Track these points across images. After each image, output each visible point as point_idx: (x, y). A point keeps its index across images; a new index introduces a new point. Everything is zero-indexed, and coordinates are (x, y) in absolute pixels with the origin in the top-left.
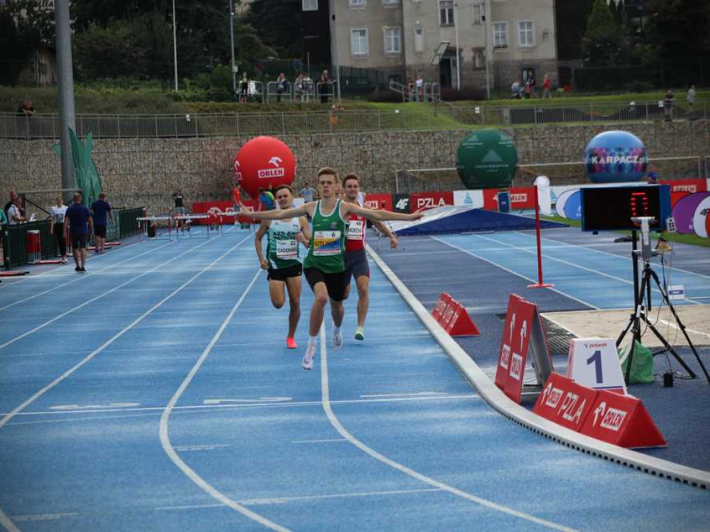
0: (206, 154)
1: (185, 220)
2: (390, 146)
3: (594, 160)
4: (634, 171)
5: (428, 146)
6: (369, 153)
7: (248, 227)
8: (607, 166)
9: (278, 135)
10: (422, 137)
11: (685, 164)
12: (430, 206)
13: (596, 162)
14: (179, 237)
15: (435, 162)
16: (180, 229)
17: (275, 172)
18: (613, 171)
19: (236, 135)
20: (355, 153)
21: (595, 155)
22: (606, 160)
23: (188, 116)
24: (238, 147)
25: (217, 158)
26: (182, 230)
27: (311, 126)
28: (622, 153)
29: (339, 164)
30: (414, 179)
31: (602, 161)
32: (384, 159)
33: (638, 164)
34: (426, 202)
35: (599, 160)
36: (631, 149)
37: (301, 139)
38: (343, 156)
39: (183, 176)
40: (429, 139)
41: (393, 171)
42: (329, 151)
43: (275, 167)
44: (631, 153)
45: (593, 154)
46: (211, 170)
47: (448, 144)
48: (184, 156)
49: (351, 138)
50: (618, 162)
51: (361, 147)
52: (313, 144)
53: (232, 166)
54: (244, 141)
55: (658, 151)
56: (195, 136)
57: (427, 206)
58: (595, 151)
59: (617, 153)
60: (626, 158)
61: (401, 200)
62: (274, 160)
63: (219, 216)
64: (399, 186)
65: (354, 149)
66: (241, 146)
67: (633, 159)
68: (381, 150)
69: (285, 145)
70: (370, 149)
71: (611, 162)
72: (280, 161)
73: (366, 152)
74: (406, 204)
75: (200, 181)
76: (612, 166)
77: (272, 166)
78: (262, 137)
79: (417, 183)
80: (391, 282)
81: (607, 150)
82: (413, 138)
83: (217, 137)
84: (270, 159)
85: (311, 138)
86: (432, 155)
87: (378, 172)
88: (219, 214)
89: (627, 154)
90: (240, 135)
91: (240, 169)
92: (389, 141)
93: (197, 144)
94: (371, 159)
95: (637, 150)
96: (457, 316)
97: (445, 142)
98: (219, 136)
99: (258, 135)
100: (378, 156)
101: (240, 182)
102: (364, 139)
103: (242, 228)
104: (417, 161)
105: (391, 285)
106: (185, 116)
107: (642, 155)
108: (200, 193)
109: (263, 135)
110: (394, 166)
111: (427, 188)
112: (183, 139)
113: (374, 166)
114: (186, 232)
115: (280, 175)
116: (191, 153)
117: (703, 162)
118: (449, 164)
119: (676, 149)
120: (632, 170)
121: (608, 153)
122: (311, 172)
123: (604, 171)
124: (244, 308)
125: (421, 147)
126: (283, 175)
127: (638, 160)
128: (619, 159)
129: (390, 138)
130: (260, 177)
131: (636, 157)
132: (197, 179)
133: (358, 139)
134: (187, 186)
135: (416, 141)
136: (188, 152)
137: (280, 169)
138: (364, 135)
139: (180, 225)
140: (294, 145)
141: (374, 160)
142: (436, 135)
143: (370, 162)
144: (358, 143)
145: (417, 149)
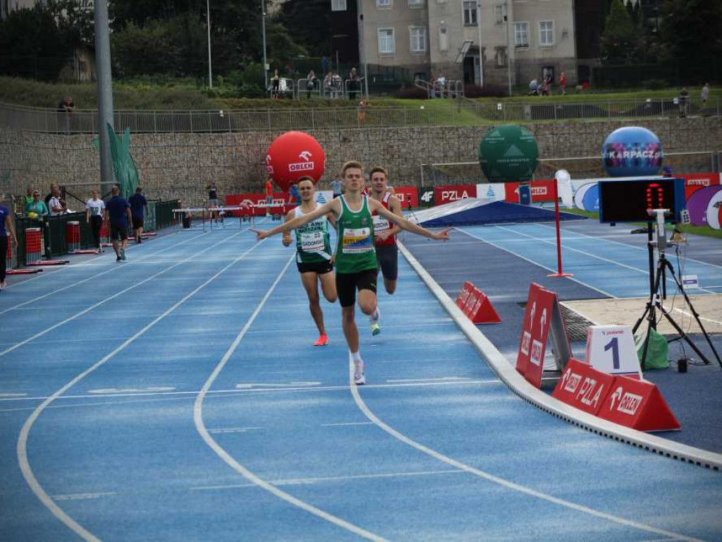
0: (239, 149)
1: (218, 212)
2: (416, 141)
3: (612, 154)
4: (650, 165)
5: (452, 141)
6: (395, 148)
7: (279, 219)
8: (624, 161)
9: (308, 131)
10: (446, 132)
11: (699, 158)
12: (454, 199)
13: (614, 157)
14: (213, 228)
15: (459, 157)
16: (213, 220)
17: (305, 165)
18: (630, 166)
19: (267, 131)
20: (382, 148)
21: (613, 150)
22: (623, 154)
23: (221, 112)
24: (269, 142)
25: (250, 152)
26: (216, 222)
27: (339, 122)
28: (639, 148)
29: (367, 158)
30: (438, 173)
31: (619, 156)
32: (410, 153)
33: (654, 158)
34: (450, 194)
35: (616, 154)
36: (647, 144)
37: (330, 134)
38: (370, 150)
39: (217, 169)
40: (454, 134)
41: (419, 165)
42: (357, 146)
43: (305, 161)
44: (647, 148)
45: (610, 148)
46: (244, 163)
47: (471, 139)
48: (218, 150)
49: (378, 133)
50: (635, 156)
51: (388, 142)
52: (341, 139)
53: (264, 160)
54: (275, 136)
55: (673, 146)
56: (228, 131)
57: (451, 199)
58: (613, 147)
59: (634, 148)
60: (642, 153)
61: (426, 193)
62: (304, 154)
63: (251, 208)
64: (425, 180)
65: (381, 144)
66: (272, 141)
67: (649, 154)
68: (407, 145)
69: (315, 140)
70: (397, 144)
71: (628, 157)
72: (310, 155)
73: (392, 147)
74: (431, 197)
75: (233, 174)
76: (629, 160)
77: (303, 160)
78: (292, 133)
79: (441, 176)
80: (417, 272)
81: (624, 145)
82: (438, 133)
83: (250, 133)
84: (300, 153)
85: (340, 133)
86: (456, 150)
87: (404, 166)
88: (251, 206)
89: (644, 149)
90: (272, 131)
91: (271, 163)
92: (414, 136)
93: (229, 138)
94: (397, 153)
95: (652, 144)
96: (480, 304)
97: (469, 137)
98: (251, 131)
99: (288, 130)
100: (404, 150)
101: (271, 176)
102: (391, 134)
103: (273, 219)
104: (442, 155)
105: (416, 274)
106: (219, 112)
107: (657, 150)
108: (233, 185)
109: (294, 130)
110: (419, 160)
111: (451, 181)
112: (216, 134)
113: (400, 160)
114: (219, 223)
115: (310, 169)
116: (224, 147)
117: (716, 157)
118: (472, 159)
119: (690, 145)
120: (648, 164)
121: (625, 148)
123: (621, 166)
124: (276, 296)
125: (445, 142)
126: (313, 168)
127: (654, 154)
128: (635, 153)
129: (416, 133)
130: (291, 170)
131: (652, 152)
132: (230, 172)
133: (385, 134)
134: (221, 179)
135: (441, 135)
136: (222, 146)
137: (310, 163)
138: (391, 131)
139: (213, 217)
140: (324, 140)
141: (400, 154)
142: (460, 130)
143: (396, 156)
144: (385, 138)
145: (442, 144)
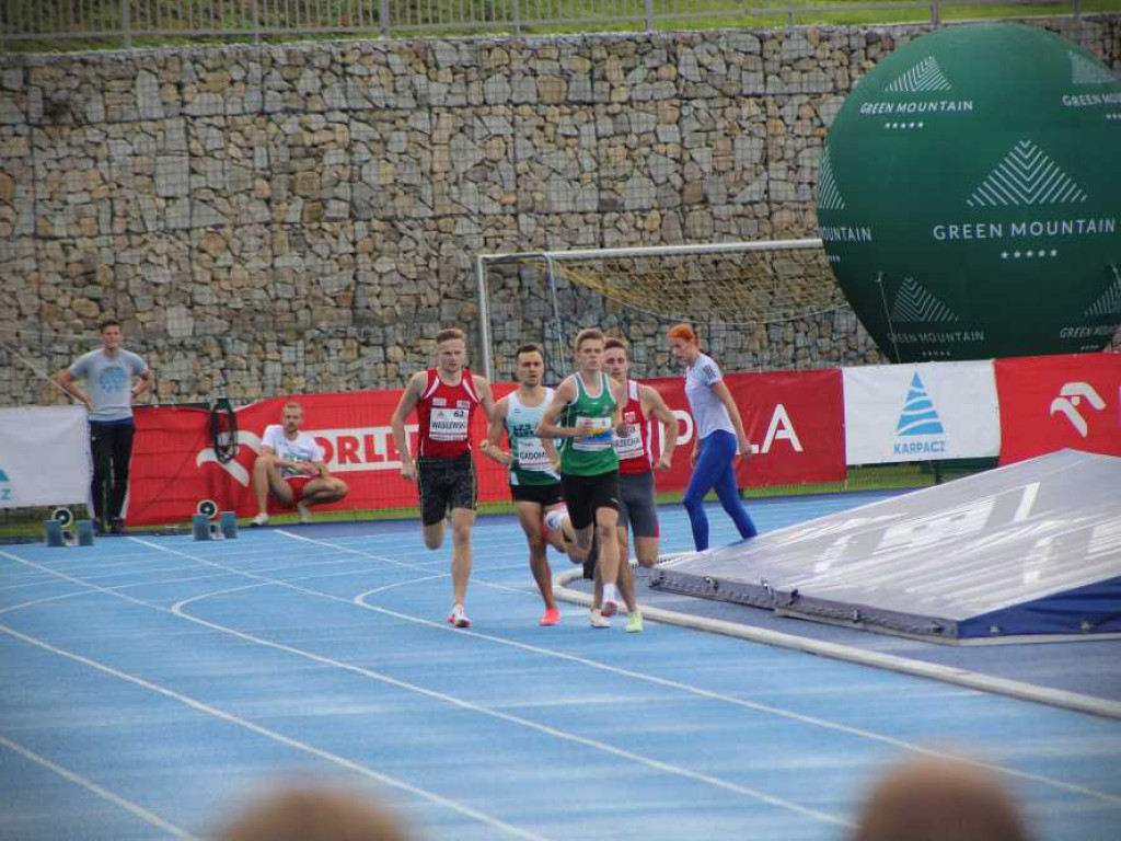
2: (446, 121)
5: (642, 121)
6: (334, 157)
10: (613, 67)
15: (683, 209)
20: (260, 162)
29: (177, 216)
32: (411, 189)
38: (193, 171)
40: (653, 77)
41: (464, 260)
42: (120, 150)
47: (750, 108)
49: (237, 74)
51: (291, 125)
52: (36, 108)
64: (497, 342)
65: (258, 136)
68: (399, 141)
70: (341, 134)
73: (315, 152)
82: (566, 76)
85: (27, 69)
86: (664, 169)
87: (385, 264)
92: (437, 92)
94: (343, 190)
97: (736, 99)
100: (378, 174)
102: (309, 80)
104: (589, 199)
110: (464, 227)
113: (360, 225)
118: (764, 213)
122: (30, 265)
125: (606, 126)
129: (445, 75)
133: (276, 79)
135: (580, 88)
138: (308, 60)
141: (361, 193)
142: (687, 57)
143: (337, 208)
144: (274, 102)
145: (588, 140)
